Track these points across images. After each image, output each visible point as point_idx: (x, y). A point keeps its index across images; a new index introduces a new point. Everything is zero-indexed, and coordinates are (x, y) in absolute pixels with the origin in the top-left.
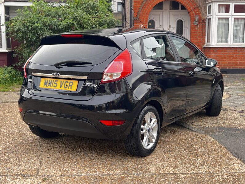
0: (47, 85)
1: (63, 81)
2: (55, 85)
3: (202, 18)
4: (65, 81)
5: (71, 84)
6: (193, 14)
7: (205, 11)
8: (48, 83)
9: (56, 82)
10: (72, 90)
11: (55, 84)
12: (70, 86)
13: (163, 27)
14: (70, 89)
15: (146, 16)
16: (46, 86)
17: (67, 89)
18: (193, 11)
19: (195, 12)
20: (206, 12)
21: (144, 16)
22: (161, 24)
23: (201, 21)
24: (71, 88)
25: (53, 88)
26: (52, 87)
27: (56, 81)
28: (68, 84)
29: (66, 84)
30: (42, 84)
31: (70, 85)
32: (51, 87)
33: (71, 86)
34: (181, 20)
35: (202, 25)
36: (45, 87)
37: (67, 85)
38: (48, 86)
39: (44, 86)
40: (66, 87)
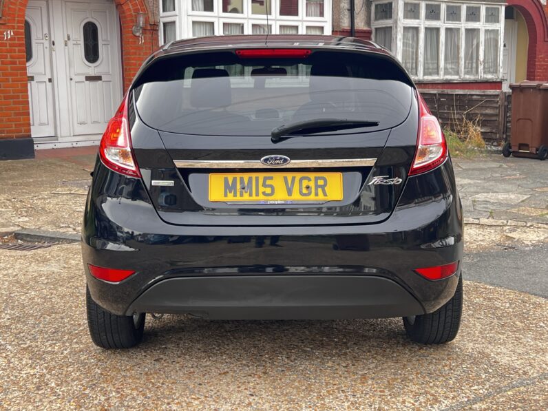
0: (238, 194)
1: (294, 179)
2: (268, 190)
3: (152, 20)
4: (298, 175)
5: (321, 182)
6: (129, 9)
7: (155, 5)
8: (238, 187)
9: (268, 182)
10: (329, 198)
11: (265, 185)
12: (320, 190)
13: (53, 39)
14: (321, 197)
15: (20, 9)
16: (235, 195)
17: (312, 198)
18: (130, 4)
19: (133, 5)
20: (158, 7)
21: (15, 9)
22: (46, 31)
23: (149, 28)
24: (325, 194)
25: (261, 198)
26: (257, 195)
27: (265, 179)
28: (312, 184)
29: (305, 183)
30: (215, 190)
31: (317, 186)
32: (254, 197)
33: (323, 187)
34: (94, 24)
35: (150, 36)
36: (230, 197)
37: (308, 187)
38: (242, 195)
39: (226, 195)
40: (305, 191)
